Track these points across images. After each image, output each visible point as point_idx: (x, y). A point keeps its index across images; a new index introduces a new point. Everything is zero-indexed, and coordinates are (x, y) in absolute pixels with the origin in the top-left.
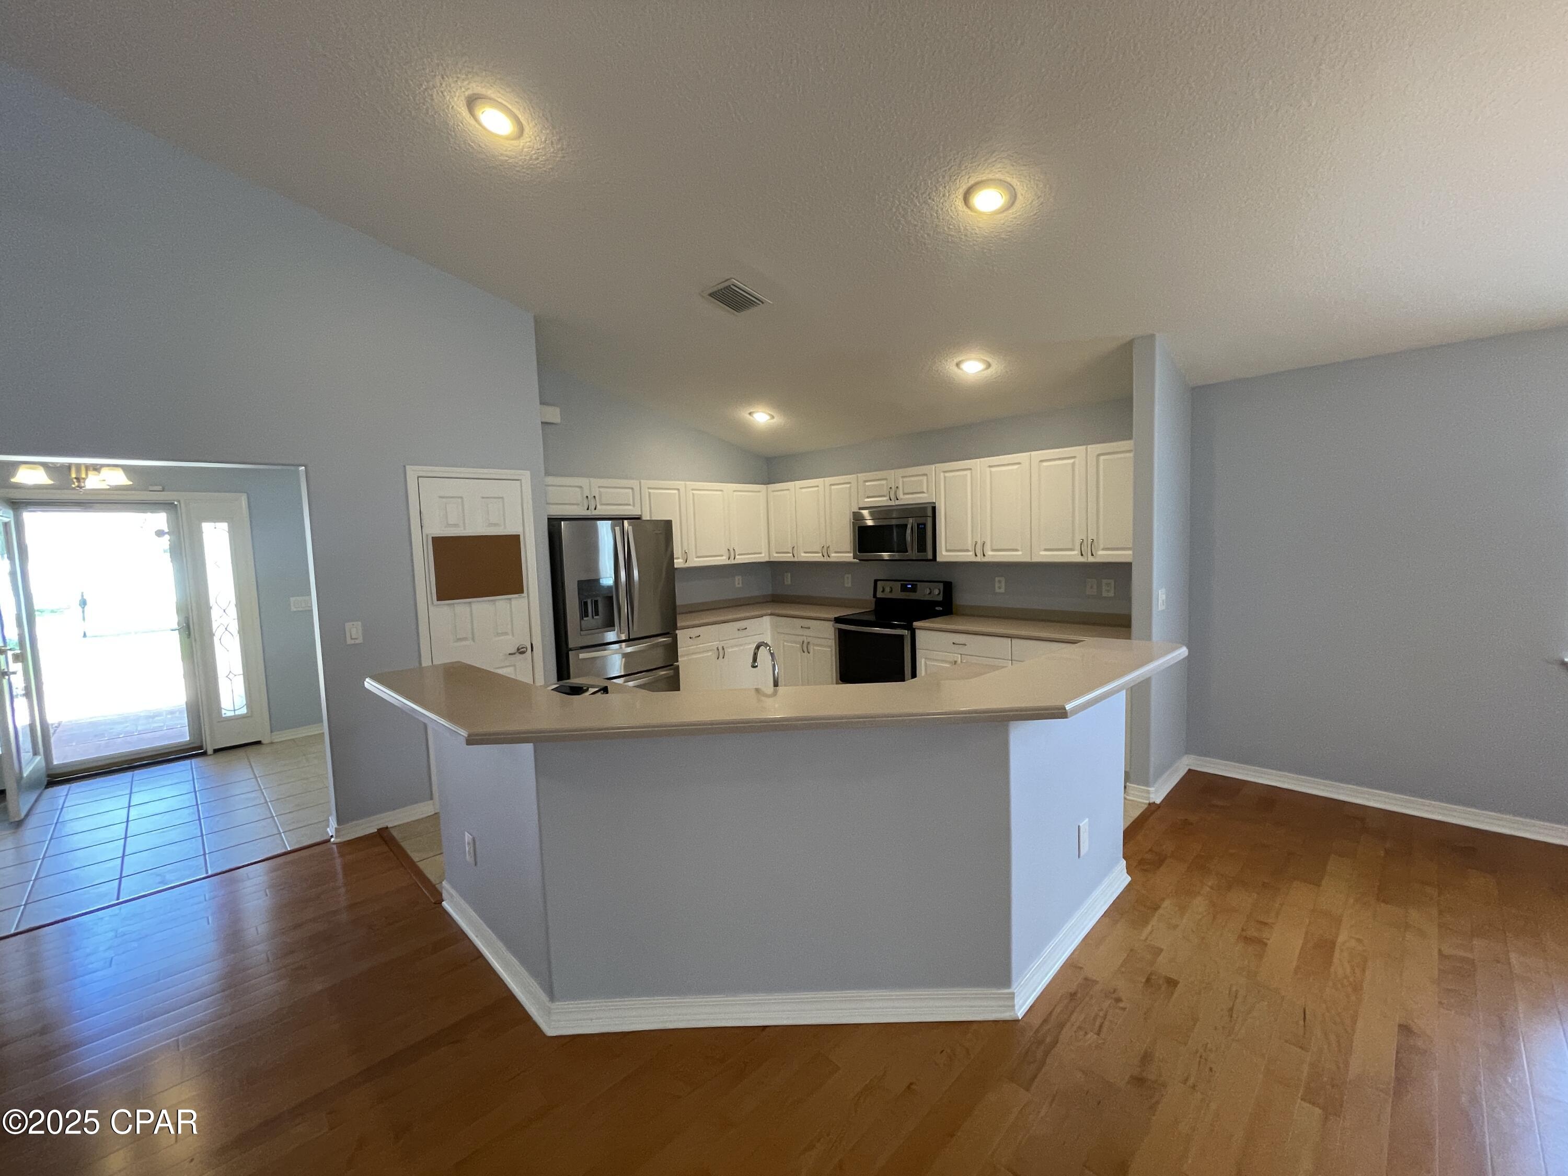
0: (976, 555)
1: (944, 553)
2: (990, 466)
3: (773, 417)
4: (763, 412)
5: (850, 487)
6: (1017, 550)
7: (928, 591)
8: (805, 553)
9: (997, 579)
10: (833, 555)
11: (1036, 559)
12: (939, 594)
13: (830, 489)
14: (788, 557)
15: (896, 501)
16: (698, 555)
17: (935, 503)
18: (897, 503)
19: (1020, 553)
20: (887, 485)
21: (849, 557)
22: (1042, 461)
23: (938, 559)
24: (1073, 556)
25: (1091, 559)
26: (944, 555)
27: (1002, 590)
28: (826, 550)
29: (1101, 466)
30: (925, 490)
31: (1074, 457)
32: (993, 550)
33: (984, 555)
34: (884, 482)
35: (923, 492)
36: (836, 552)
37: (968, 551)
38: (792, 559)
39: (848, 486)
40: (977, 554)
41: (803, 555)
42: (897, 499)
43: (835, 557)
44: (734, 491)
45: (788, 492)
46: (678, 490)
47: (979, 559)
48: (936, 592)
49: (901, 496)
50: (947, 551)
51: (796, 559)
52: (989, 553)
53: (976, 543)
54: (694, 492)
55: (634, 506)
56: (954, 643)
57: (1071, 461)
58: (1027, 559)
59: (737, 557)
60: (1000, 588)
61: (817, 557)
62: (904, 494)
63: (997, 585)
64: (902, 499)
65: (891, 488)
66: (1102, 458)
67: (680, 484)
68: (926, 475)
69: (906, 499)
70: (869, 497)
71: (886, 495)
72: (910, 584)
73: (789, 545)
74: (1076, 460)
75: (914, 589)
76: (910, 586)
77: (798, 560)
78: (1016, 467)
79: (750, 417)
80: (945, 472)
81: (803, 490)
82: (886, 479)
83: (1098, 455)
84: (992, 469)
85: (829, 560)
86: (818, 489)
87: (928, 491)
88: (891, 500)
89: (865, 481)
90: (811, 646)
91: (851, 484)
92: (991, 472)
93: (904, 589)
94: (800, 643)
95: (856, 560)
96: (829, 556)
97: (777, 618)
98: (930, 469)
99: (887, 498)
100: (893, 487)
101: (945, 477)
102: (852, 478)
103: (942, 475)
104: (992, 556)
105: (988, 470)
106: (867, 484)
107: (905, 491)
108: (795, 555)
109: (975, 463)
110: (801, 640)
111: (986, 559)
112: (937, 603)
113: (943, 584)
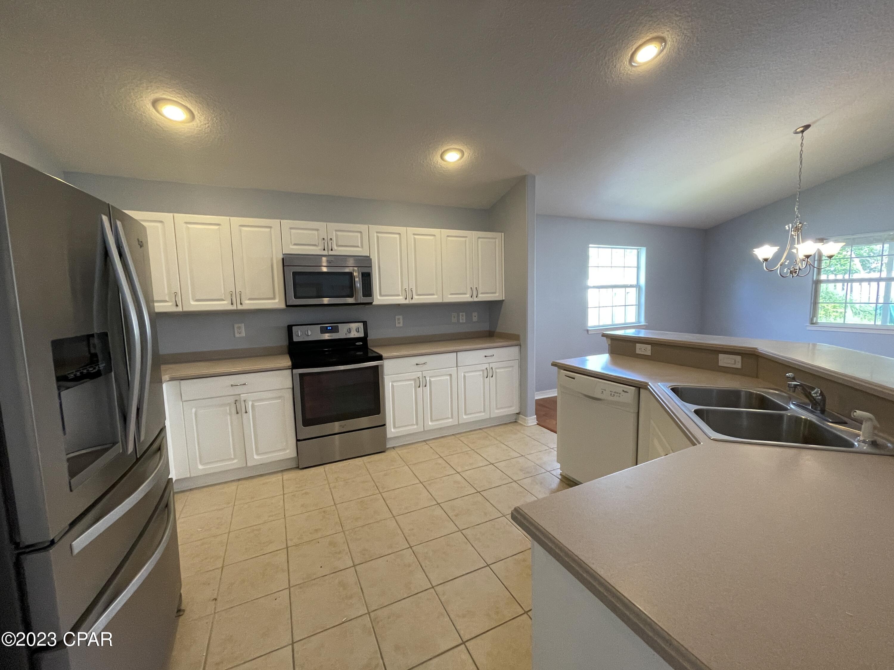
2: (414, 234)
3: (193, 118)
5: (270, 232)
6: (433, 295)
8: (196, 300)
9: (397, 317)
10: (248, 302)
12: (361, 331)
13: (240, 231)
14: (167, 307)
17: (368, 256)
18: (331, 253)
19: (435, 296)
20: (319, 236)
21: (276, 304)
22: (448, 236)
23: (374, 303)
24: (466, 298)
26: (378, 299)
27: (401, 325)
28: (236, 296)
29: (480, 245)
30: (360, 246)
31: (466, 237)
32: (418, 295)
33: (412, 299)
34: (316, 232)
35: (358, 247)
36: (250, 299)
39: (268, 230)
40: (407, 298)
41: (193, 303)
42: (332, 250)
43: (248, 304)
45: (159, 225)
49: (335, 247)
50: (381, 295)
52: (415, 297)
53: (406, 290)
56: (417, 364)
57: (465, 239)
58: (440, 301)
60: (399, 323)
61: (224, 305)
62: (338, 246)
63: (397, 321)
64: (335, 250)
65: (324, 239)
66: (480, 240)
68: (361, 232)
69: (339, 251)
70: (295, 244)
71: (317, 244)
72: (330, 326)
73: (166, 292)
74: (467, 239)
75: (335, 330)
76: (331, 328)
77: (185, 309)
78: (432, 238)
79: (150, 106)
80: (377, 232)
81: (189, 226)
82: (317, 230)
83: (479, 238)
84: (416, 236)
85: (240, 307)
86: (219, 228)
87: (362, 247)
88: (324, 250)
89: (291, 228)
90: (250, 403)
91: (272, 229)
92: (415, 239)
93: (324, 330)
94: (229, 404)
95: (283, 306)
96: (241, 304)
97: (182, 382)
98: (363, 228)
99: (319, 248)
100: (326, 238)
101: (378, 237)
102: (274, 223)
103: (375, 234)
104: (418, 299)
105: (412, 236)
106: (293, 231)
107: (339, 244)
108: (180, 304)
109: (401, 229)
110: (232, 400)
111: (413, 301)
112: (359, 339)
113: (362, 324)
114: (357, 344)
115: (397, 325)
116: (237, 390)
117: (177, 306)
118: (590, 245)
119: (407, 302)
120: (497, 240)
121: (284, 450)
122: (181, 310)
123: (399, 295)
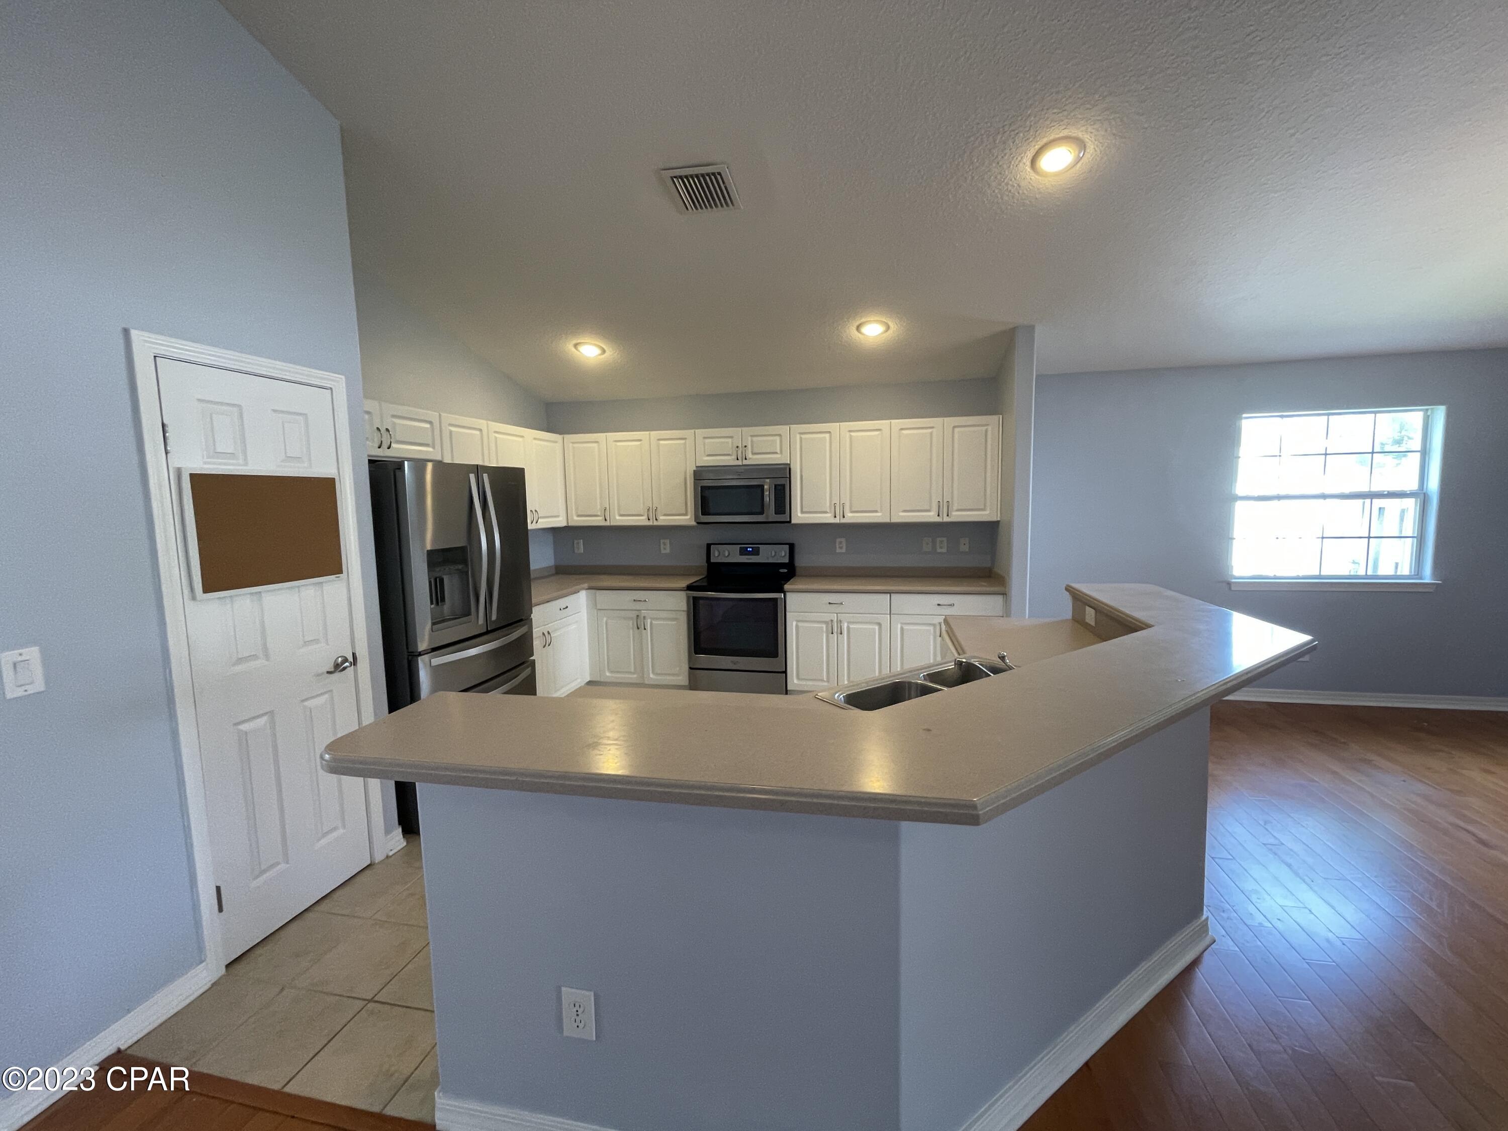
2: (850, 431)
3: (604, 351)
4: (591, 344)
5: (685, 444)
6: (876, 511)
7: (772, 554)
8: (622, 515)
10: (662, 518)
11: (895, 520)
12: (785, 555)
13: (658, 444)
14: (598, 521)
15: (744, 461)
17: (788, 464)
18: (745, 462)
19: (879, 514)
20: (734, 444)
21: (687, 519)
22: (902, 429)
23: (793, 521)
24: (931, 517)
25: (946, 519)
26: (799, 516)
28: (652, 512)
29: (956, 436)
30: (778, 451)
31: (932, 427)
32: (853, 512)
33: (844, 517)
34: (730, 440)
35: (776, 453)
36: (665, 515)
38: (603, 523)
39: (683, 441)
40: (836, 516)
41: (618, 518)
42: (746, 459)
43: (663, 520)
45: (595, 445)
46: (481, 431)
48: (780, 554)
49: (750, 455)
50: (803, 512)
51: (608, 523)
52: (848, 514)
53: (835, 504)
54: (497, 435)
55: (434, 447)
56: (829, 603)
57: (930, 430)
58: (886, 520)
59: (539, 520)
60: (841, 548)
61: (642, 521)
62: (753, 454)
64: (750, 459)
65: (737, 447)
66: (957, 430)
67: (482, 423)
68: (780, 435)
69: (754, 459)
70: (709, 455)
71: (731, 453)
72: (750, 548)
73: (599, 507)
74: (934, 430)
75: (756, 552)
76: (751, 549)
77: (612, 524)
78: (877, 433)
79: (573, 349)
80: (801, 433)
81: (619, 444)
82: (731, 437)
83: (954, 427)
84: (853, 434)
85: (656, 523)
86: (641, 444)
87: (781, 452)
88: (738, 459)
89: (705, 438)
90: (649, 621)
91: (687, 440)
92: (851, 436)
93: (744, 552)
94: (632, 618)
95: (693, 523)
96: (656, 519)
97: (598, 592)
98: (784, 429)
99: (733, 457)
100: (740, 446)
101: (801, 438)
102: (688, 433)
103: (798, 436)
104: (851, 517)
105: (848, 434)
106: (707, 441)
107: (756, 451)
108: (608, 519)
109: (834, 427)
110: (633, 615)
111: (845, 521)
112: (782, 565)
113: (788, 546)
114: (782, 571)
115: (838, 550)
116: (638, 606)
117: (606, 520)
118: (1244, 415)
119: (837, 521)
120: (990, 428)
121: (677, 675)
122: (609, 524)
123: (826, 512)
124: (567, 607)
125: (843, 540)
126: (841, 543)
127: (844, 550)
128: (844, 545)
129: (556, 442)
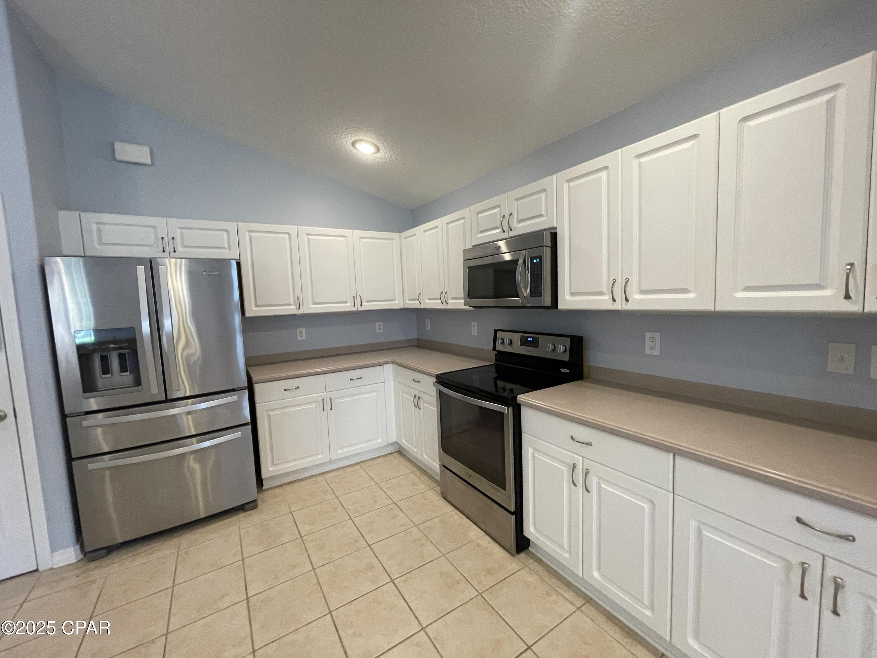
0: (614, 300)
1: (568, 297)
3: (378, 148)
4: (365, 141)
5: (465, 223)
6: (685, 291)
7: (551, 347)
8: (429, 299)
9: (648, 335)
10: (450, 301)
11: (724, 306)
12: (565, 351)
13: (447, 229)
14: (415, 304)
15: (510, 232)
16: (315, 301)
17: (556, 228)
18: (511, 234)
19: (692, 295)
20: (500, 214)
22: (746, 119)
23: (562, 306)
24: (823, 301)
26: (568, 300)
28: (444, 296)
30: (544, 212)
32: (643, 292)
33: (627, 300)
34: (496, 211)
35: (541, 215)
36: (452, 299)
37: (601, 293)
38: (418, 306)
39: (462, 222)
40: (616, 299)
41: (427, 301)
42: (511, 230)
43: (451, 304)
44: (361, 238)
45: (414, 237)
46: (289, 234)
47: (620, 305)
48: (561, 349)
49: (515, 224)
50: (572, 294)
51: (422, 307)
52: (636, 297)
53: (615, 281)
54: (309, 237)
55: (229, 249)
56: (572, 438)
57: (827, 96)
58: (708, 306)
59: (365, 304)
60: (652, 348)
61: (438, 304)
62: (520, 221)
63: (648, 343)
64: (515, 228)
65: (504, 217)
67: (290, 228)
68: (546, 190)
69: (521, 229)
70: (482, 232)
71: (497, 226)
72: (531, 338)
73: (417, 292)
75: (535, 343)
76: (532, 340)
77: (425, 307)
78: (691, 144)
80: (570, 180)
81: (426, 233)
84: (643, 160)
85: (447, 307)
86: (437, 230)
87: (547, 213)
88: (504, 232)
89: (478, 213)
90: (422, 402)
91: (466, 220)
92: (640, 165)
93: (524, 342)
94: (413, 396)
96: (447, 303)
97: (397, 367)
98: (549, 181)
99: (500, 230)
100: (506, 214)
101: (568, 189)
102: (465, 211)
103: (566, 185)
104: (639, 301)
106: (480, 216)
107: (521, 217)
108: (422, 302)
110: (413, 393)
111: (630, 306)
112: (563, 364)
113: (569, 339)
114: (563, 370)
115: (648, 351)
116: (416, 385)
117: (420, 303)
119: (617, 306)
124: (361, 378)
125: (657, 335)
126: (652, 339)
127: (656, 352)
128: (658, 345)
129: (392, 239)
